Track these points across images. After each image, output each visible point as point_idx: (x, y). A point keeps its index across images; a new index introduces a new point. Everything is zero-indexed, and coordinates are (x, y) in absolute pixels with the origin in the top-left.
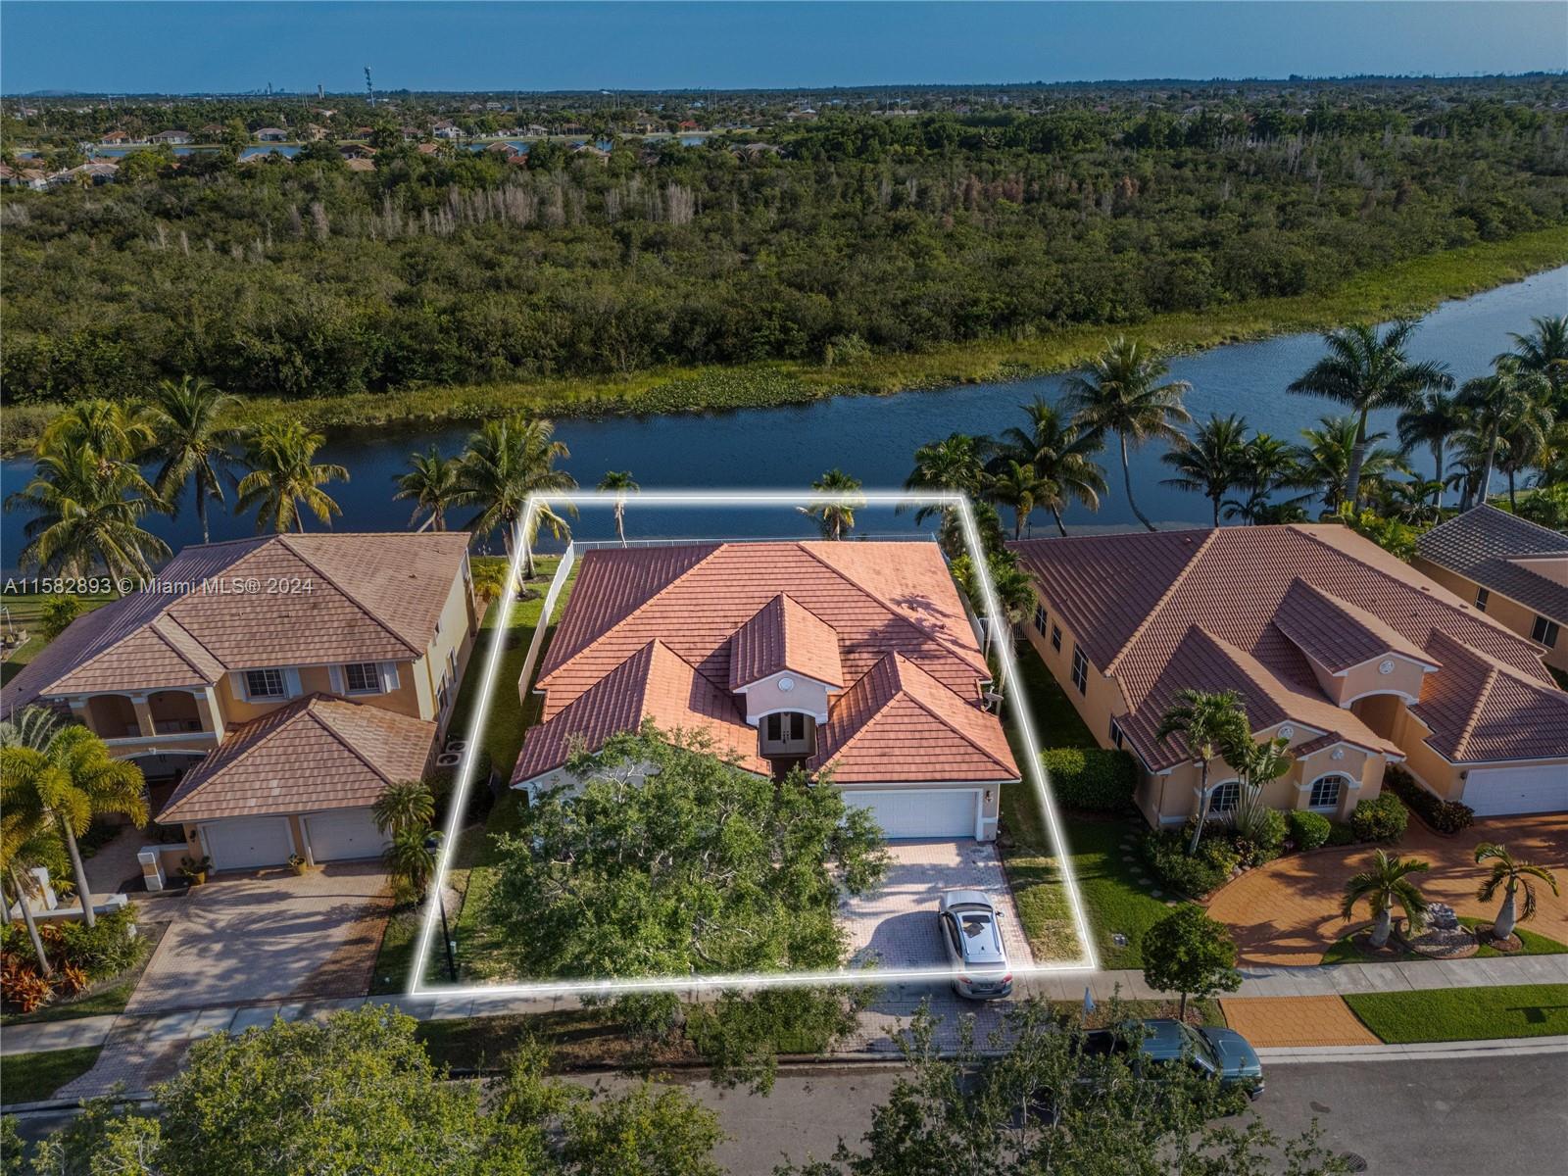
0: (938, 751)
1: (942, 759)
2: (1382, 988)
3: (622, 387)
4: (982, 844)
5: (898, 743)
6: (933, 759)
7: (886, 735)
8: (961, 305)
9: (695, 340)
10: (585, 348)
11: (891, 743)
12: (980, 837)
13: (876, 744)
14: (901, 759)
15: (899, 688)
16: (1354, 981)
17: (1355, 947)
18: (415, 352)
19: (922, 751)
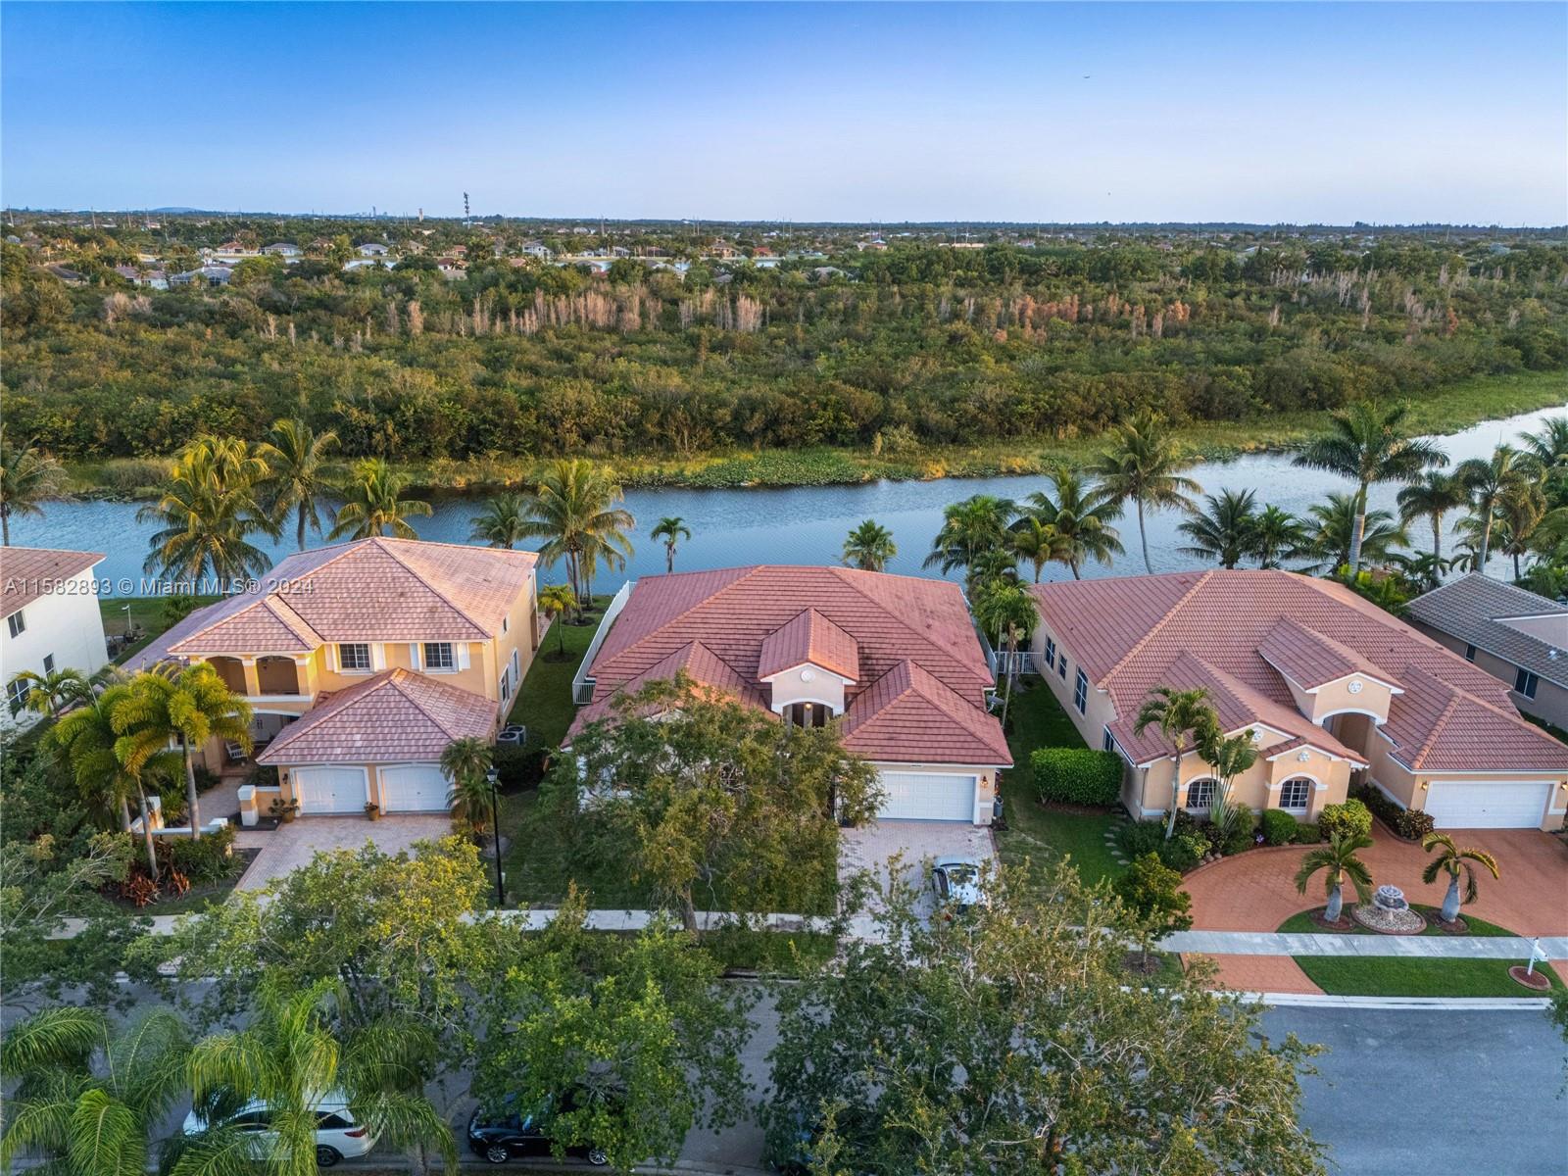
0: (940, 738)
2: (1330, 952)
3: (683, 464)
4: (979, 827)
5: (905, 730)
7: (894, 723)
8: (1005, 404)
12: (977, 821)
15: (909, 685)
16: (1305, 946)
17: (1312, 921)
18: (496, 426)
19: (926, 738)
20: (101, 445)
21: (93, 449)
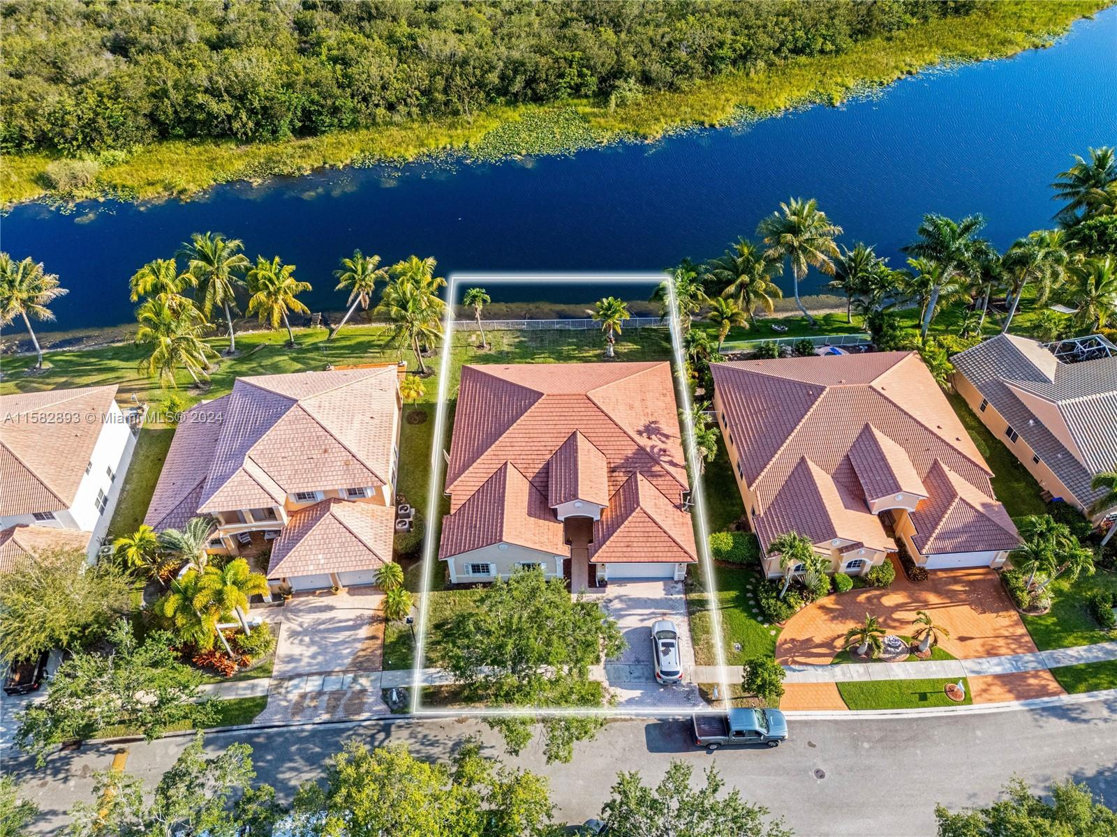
0: (656, 544)
1: (658, 549)
2: (856, 679)
3: (467, 132)
4: (677, 582)
5: (636, 539)
6: (653, 549)
7: (630, 534)
9: (517, 86)
10: (440, 97)
11: (632, 539)
12: (676, 578)
13: (624, 540)
14: (637, 549)
15: (638, 505)
16: (844, 674)
17: (849, 655)
19: (648, 544)
20: (31, 142)
21: (27, 146)
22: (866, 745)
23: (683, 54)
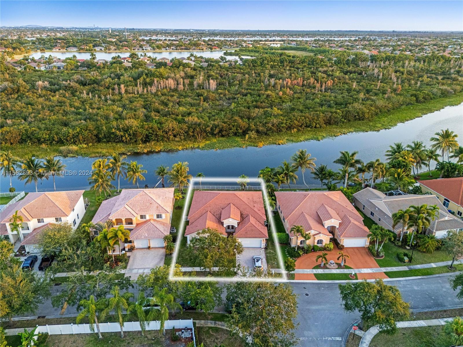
1: (256, 234)
2: (320, 272)
3: (199, 144)
4: (262, 249)
5: (249, 231)
9: (216, 132)
10: (191, 133)
14: (249, 234)
15: (250, 222)
16: (316, 271)
17: (318, 267)
19: (253, 233)
20: (56, 141)
21: (54, 142)
22: (323, 288)
23: (270, 125)
